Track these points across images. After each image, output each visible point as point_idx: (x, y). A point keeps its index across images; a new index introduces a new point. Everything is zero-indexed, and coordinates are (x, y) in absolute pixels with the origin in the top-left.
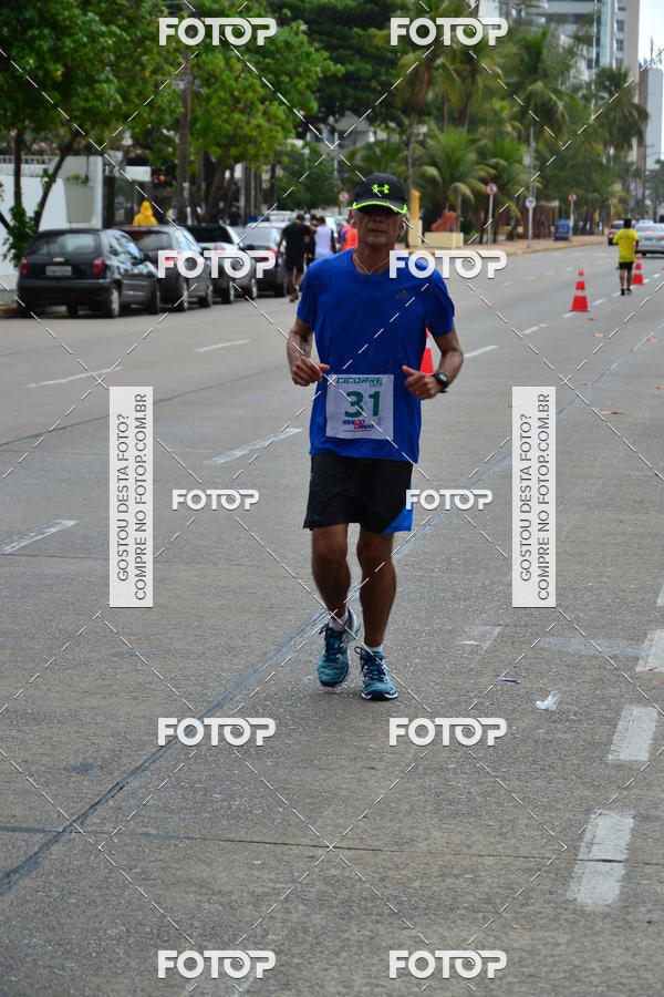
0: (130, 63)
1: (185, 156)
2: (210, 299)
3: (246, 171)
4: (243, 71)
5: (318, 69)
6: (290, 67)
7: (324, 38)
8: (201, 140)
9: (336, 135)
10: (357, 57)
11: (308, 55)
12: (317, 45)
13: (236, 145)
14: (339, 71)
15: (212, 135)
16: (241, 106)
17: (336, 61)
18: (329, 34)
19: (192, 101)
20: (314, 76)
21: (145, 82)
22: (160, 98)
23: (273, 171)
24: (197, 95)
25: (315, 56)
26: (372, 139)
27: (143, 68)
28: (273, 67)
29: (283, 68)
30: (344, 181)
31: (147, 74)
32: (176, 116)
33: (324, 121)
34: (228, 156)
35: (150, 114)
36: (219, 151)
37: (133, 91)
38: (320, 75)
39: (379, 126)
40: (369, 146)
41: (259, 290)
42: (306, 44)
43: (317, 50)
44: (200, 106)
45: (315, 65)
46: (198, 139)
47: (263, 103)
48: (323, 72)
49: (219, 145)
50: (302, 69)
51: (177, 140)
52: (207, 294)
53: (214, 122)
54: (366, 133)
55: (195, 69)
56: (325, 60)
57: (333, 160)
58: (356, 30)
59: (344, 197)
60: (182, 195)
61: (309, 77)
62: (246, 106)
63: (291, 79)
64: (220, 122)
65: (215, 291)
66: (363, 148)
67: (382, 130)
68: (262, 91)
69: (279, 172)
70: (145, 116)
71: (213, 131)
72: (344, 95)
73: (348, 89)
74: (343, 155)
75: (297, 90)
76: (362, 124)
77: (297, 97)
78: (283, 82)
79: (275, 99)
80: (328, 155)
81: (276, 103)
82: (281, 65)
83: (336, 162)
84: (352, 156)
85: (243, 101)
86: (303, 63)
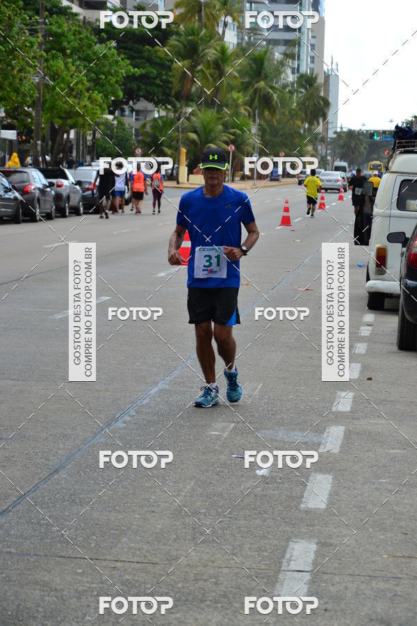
0: (5, 65)
1: (38, 124)
2: (53, 214)
3: (77, 134)
4: (75, 72)
5: (123, 71)
6: (106, 69)
7: (127, 51)
8: (49, 114)
9: (134, 113)
10: (147, 64)
11: (117, 62)
12: (123, 56)
13: (71, 118)
14: (136, 72)
15: (55, 111)
16: (74, 93)
17: (134, 66)
18: (131, 49)
19: (43, 89)
20: (121, 76)
21: (14, 77)
22: (23, 88)
23: (94, 134)
24: (47, 86)
25: (122, 63)
26: (157, 116)
27: (13, 69)
28: (95, 69)
29: (101, 70)
30: (139, 142)
31: (15, 72)
32: (34, 98)
33: (127, 103)
34: (66, 125)
35: (16, 97)
36: (60, 122)
37: (6, 83)
38: (124, 75)
39: (161, 107)
40: (155, 120)
41: (84, 209)
42: (116, 55)
43: (122, 59)
44: (48, 93)
45: (121, 69)
46: (47, 114)
47: (88, 92)
48: (126, 73)
49: (60, 118)
50: (113, 71)
51: (34, 114)
52: (51, 211)
53: (57, 103)
54: (153, 111)
55: (45, 70)
56: (128, 65)
57: (132, 128)
58: (147, 47)
59: (139, 151)
60: (36, 148)
61: (118, 76)
62: (77, 94)
63: (106, 78)
64: (61, 104)
65: (56, 210)
66: (151, 121)
67: (163, 110)
68: (88, 84)
69: (98, 136)
70: (14, 98)
71: (57, 109)
72: (139, 89)
73: (142, 85)
74: (138, 125)
75: (110, 84)
76: (150, 106)
77: (110, 88)
78: (101, 79)
79: (96, 90)
80: (129, 125)
81: (97, 92)
82: (100, 68)
83: (134, 129)
84: (144, 126)
85: (76, 90)
86: (114, 67)
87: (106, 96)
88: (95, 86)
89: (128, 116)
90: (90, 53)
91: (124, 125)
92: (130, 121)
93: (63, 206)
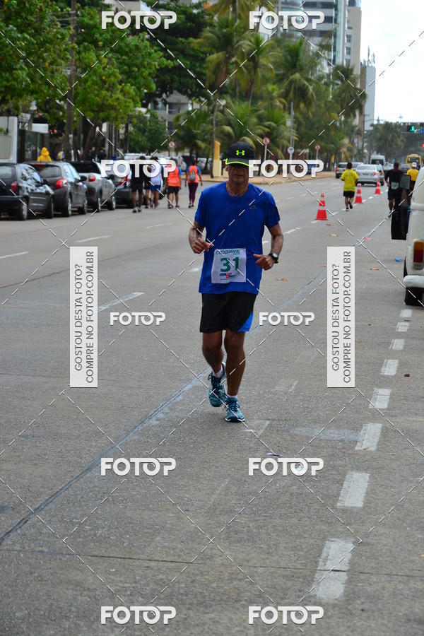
0: (36, 57)
1: (70, 118)
2: (85, 209)
3: (110, 127)
4: (108, 64)
5: (156, 63)
6: (138, 62)
9: (167, 106)
10: (181, 56)
11: (150, 54)
12: (155, 48)
13: (103, 111)
14: (169, 65)
15: (88, 104)
16: (107, 86)
17: (168, 58)
18: (164, 41)
19: (75, 82)
20: (154, 68)
21: (45, 70)
22: (54, 80)
23: (127, 127)
24: (78, 78)
25: (154, 55)
26: (190, 109)
27: (45, 61)
28: (128, 61)
30: (172, 135)
31: (47, 64)
32: (65, 91)
33: (160, 96)
34: (98, 117)
35: (48, 91)
36: (92, 115)
37: (38, 75)
38: (157, 67)
39: (195, 100)
40: (189, 113)
41: (117, 203)
42: (149, 47)
43: (156, 51)
44: (80, 85)
45: (155, 61)
46: (79, 107)
47: (120, 84)
48: (159, 65)
49: (92, 111)
50: (146, 63)
51: (65, 108)
52: (84, 206)
53: (89, 96)
54: (186, 104)
55: (77, 62)
56: (160, 57)
57: (165, 121)
58: (180, 39)
59: (172, 145)
60: (68, 142)
61: (150, 68)
62: (109, 86)
63: (139, 70)
64: (93, 96)
65: (88, 204)
66: (185, 114)
67: (197, 102)
68: (120, 77)
69: (131, 128)
70: (45, 91)
71: (89, 102)
72: (173, 80)
73: (175, 76)
74: (172, 118)
75: (142, 76)
76: (183, 99)
77: (142, 81)
78: (134, 71)
79: (129, 82)
80: (162, 118)
81: (129, 85)
82: (133, 61)
83: (167, 123)
84: (178, 119)
85: (108, 83)
86: (147, 59)
87: (139, 89)
88: (128, 78)
89: (161, 109)
90: (123, 44)
91: (157, 118)
92: (164, 114)
93: (95, 201)
